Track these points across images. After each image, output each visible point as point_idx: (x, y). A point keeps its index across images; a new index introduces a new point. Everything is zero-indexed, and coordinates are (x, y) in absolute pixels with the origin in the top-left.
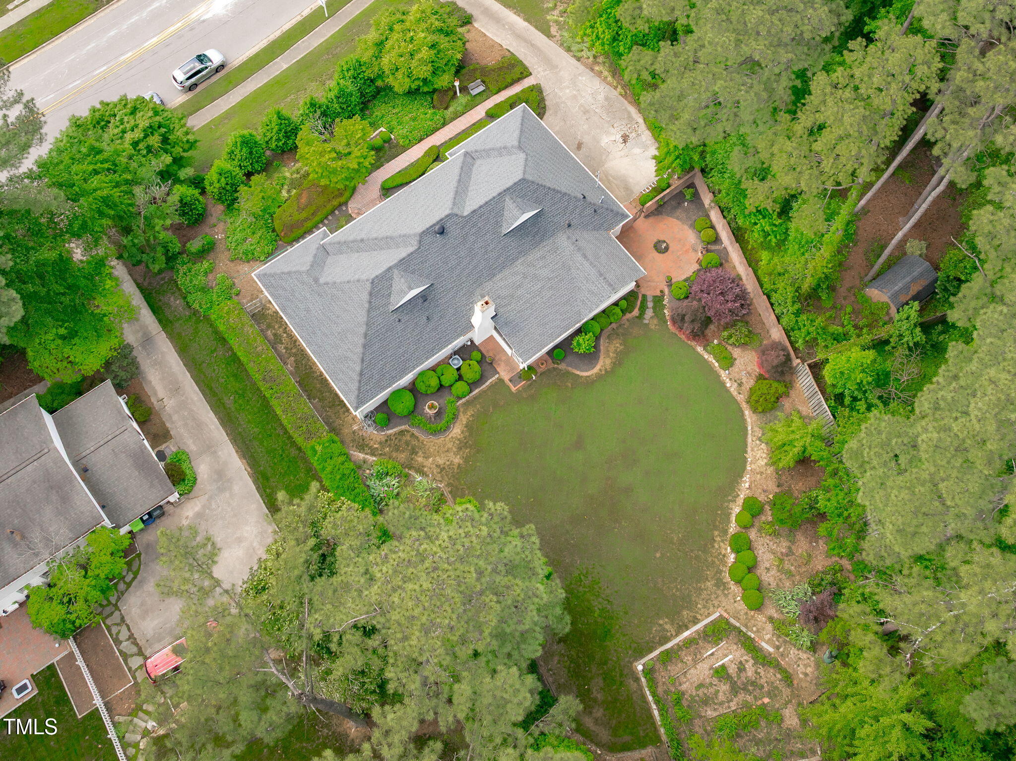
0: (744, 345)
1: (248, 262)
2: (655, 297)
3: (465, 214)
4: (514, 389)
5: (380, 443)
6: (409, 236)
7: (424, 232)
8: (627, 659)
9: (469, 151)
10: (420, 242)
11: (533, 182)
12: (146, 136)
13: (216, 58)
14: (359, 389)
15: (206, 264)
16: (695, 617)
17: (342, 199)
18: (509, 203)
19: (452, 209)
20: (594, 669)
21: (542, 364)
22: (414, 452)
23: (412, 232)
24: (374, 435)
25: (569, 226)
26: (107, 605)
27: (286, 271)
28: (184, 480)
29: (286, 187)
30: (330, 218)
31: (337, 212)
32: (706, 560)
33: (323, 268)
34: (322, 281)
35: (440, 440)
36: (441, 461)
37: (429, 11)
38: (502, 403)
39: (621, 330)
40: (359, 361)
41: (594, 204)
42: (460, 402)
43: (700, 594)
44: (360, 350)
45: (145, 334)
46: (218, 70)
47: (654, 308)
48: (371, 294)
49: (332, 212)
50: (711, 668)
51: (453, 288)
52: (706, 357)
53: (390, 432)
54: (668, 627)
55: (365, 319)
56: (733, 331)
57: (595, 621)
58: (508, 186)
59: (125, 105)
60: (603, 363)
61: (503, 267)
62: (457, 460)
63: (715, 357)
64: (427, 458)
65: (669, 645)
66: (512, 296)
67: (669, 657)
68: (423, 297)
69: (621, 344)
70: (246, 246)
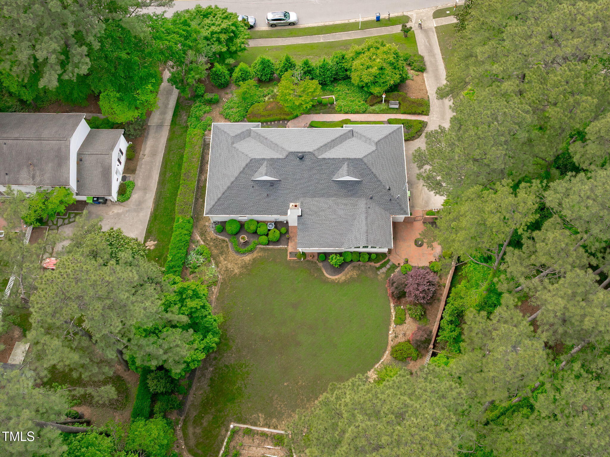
0: (415, 319)
1: (226, 119)
2: (393, 264)
3: (319, 157)
4: (288, 258)
5: (211, 239)
6: (285, 150)
7: (292, 152)
8: (231, 418)
9: (354, 130)
10: (287, 156)
11: (365, 164)
12: (221, 32)
13: (293, 18)
14: (213, 206)
15: (208, 108)
16: (277, 426)
17: (288, 117)
18: (345, 167)
19: (315, 150)
20: (213, 410)
21: (311, 256)
22: (222, 253)
23: (287, 149)
24: (212, 234)
25: (371, 198)
26: (55, 225)
27: (225, 131)
28: (123, 195)
29: (270, 96)
30: (276, 122)
31: (281, 122)
32: (305, 404)
33: (241, 140)
34: (234, 145)
35: (237, 256)
36: (229, 266)
37: (393, 51)
38: (278, 260)
39: (363, 268)
40: (222, 192)
41: (392, 196)
42: (260, 246)
43: (289, 418)
44: (225, 188)
45: (162, 122)
46: (291, 24)
47: (389, 269)
48: (247, 165)
49: (279, 121)
50: (263, 454)
51: (290, 189)
52: (392, 311)
53: (220, 237)
54: (261, 420)
55: (237, 175)
56: (413, 308)
57: (232, 390)
58: (351, 157)
59: (224, 13)
60: (340, 277)
61: (323, 196)
62: (237, 271)
63: (396, 315)
64: (225, 260)
65: (254, 428)
66: (316, 213)
67: (249, 433)
68: (272, 184)
69: (357, 274)
70: (230, 111)
